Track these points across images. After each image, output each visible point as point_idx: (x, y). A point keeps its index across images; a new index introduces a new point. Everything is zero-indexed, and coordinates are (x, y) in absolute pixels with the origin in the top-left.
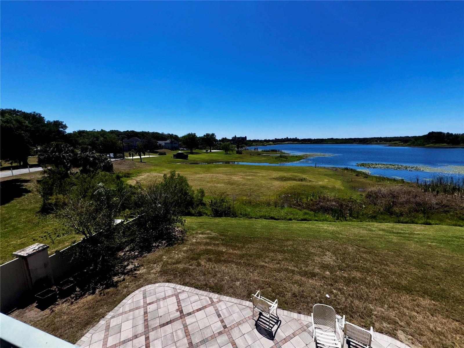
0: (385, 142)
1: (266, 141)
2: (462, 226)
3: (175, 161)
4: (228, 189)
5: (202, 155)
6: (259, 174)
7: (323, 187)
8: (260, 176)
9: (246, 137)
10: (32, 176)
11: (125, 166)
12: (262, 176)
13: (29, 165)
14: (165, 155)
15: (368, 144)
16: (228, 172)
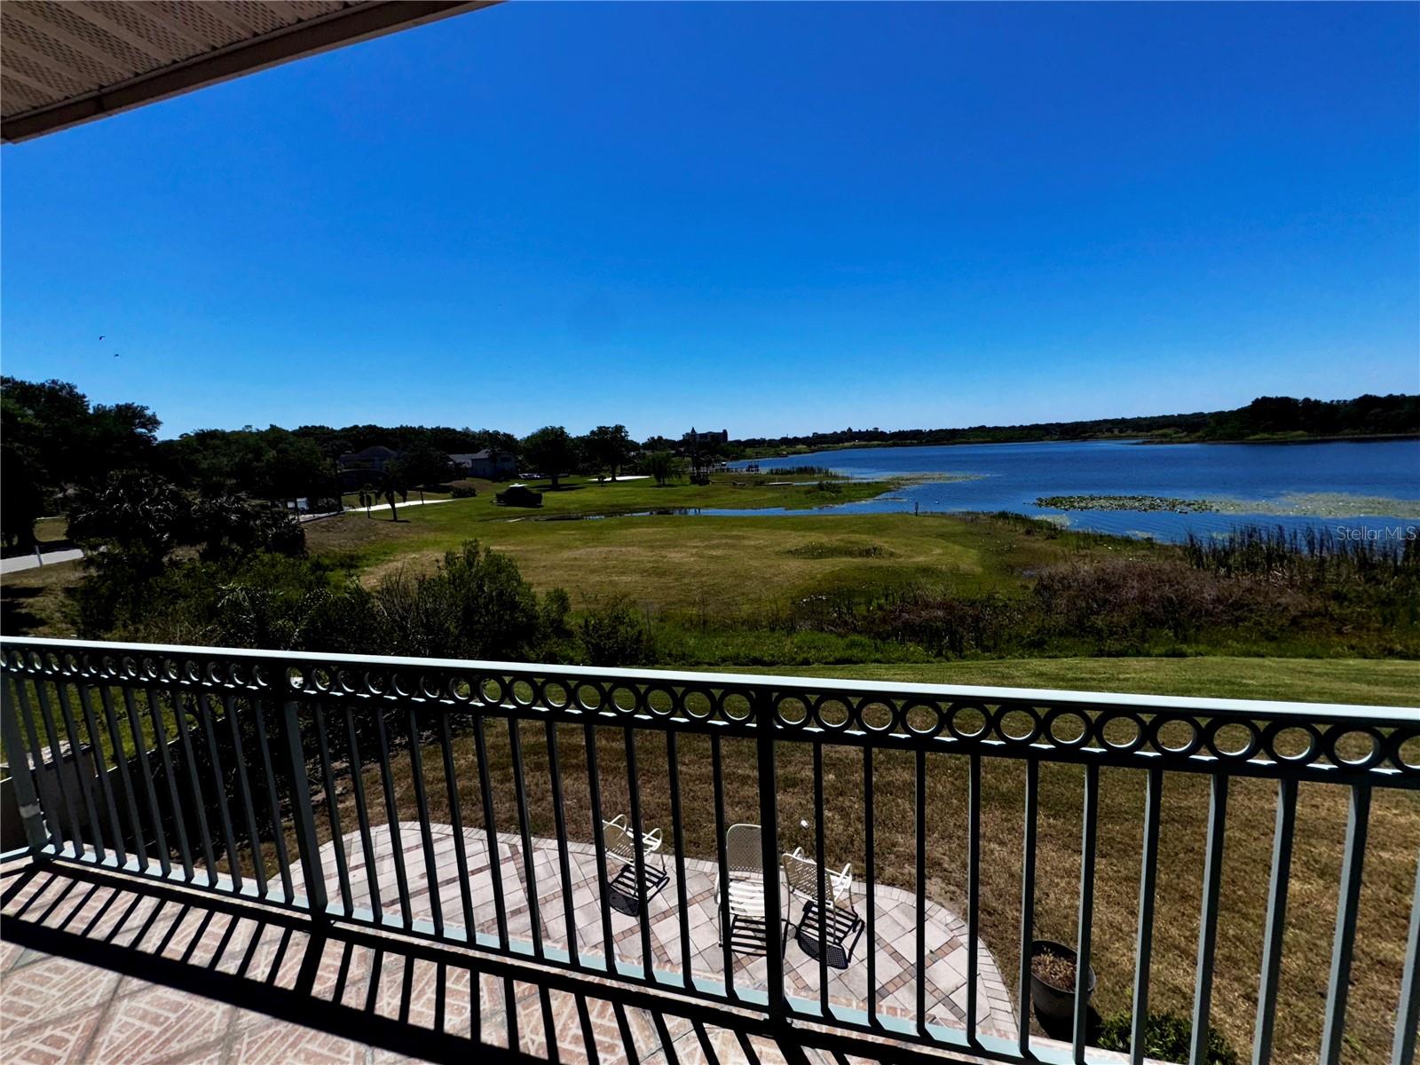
0: (1134, 434)
1: (785, 441)
2: (1263, 656)
3: (503, 512)
4: (647, 588)
5: (589, 493)
6: (746, 542)
7: (926, 571)
8: (749, 546)
9: (725, 432)
10: (51, 577)
11: (343, 535)
12: (754, 546)
13: (39, 543)
14: (474, 495)
15: (1085, 439)
16: (657, 540)
